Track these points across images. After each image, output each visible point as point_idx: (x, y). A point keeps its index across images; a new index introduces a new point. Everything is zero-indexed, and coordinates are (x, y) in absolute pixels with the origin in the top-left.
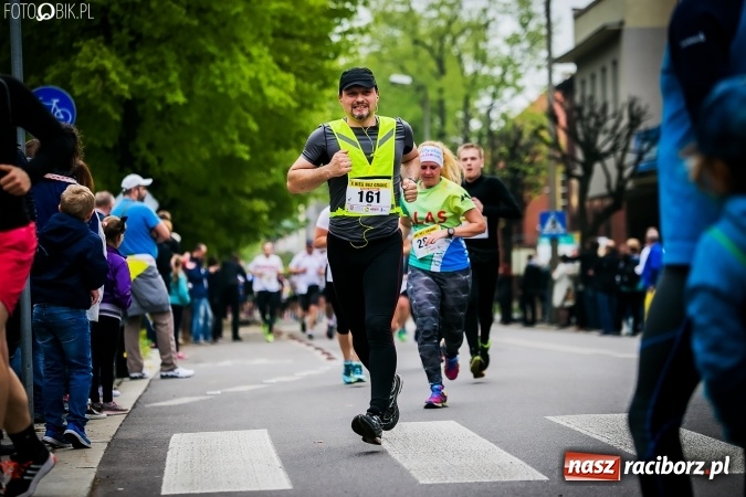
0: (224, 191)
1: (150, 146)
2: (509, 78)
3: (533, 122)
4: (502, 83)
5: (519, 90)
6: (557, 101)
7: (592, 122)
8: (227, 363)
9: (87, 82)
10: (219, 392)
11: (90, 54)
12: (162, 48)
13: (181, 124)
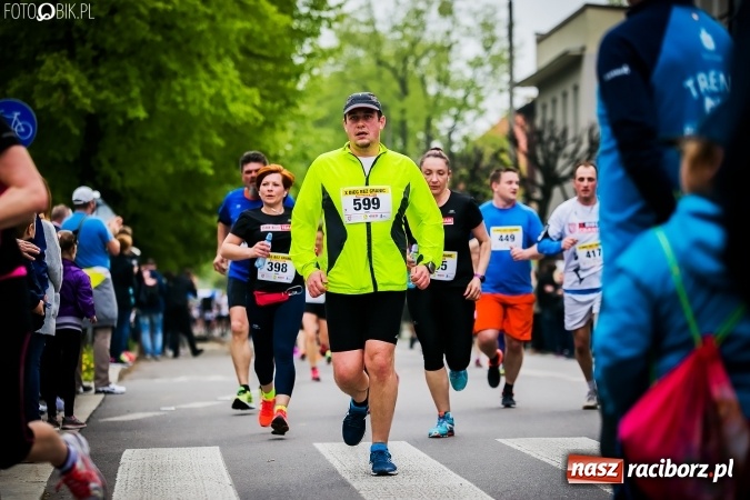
0: (185, 206)
1: (112, 161)
2: (471, 100)
3: (494, 146)
4: (464, 106)
5: (481, 113)
6: (518, 124)
7: (552, 146)
8: (182, 379)
9: (50, 96)
10: (173, 408)
11: (53, 68)
12: (125, 63)
13: (144, 139)
